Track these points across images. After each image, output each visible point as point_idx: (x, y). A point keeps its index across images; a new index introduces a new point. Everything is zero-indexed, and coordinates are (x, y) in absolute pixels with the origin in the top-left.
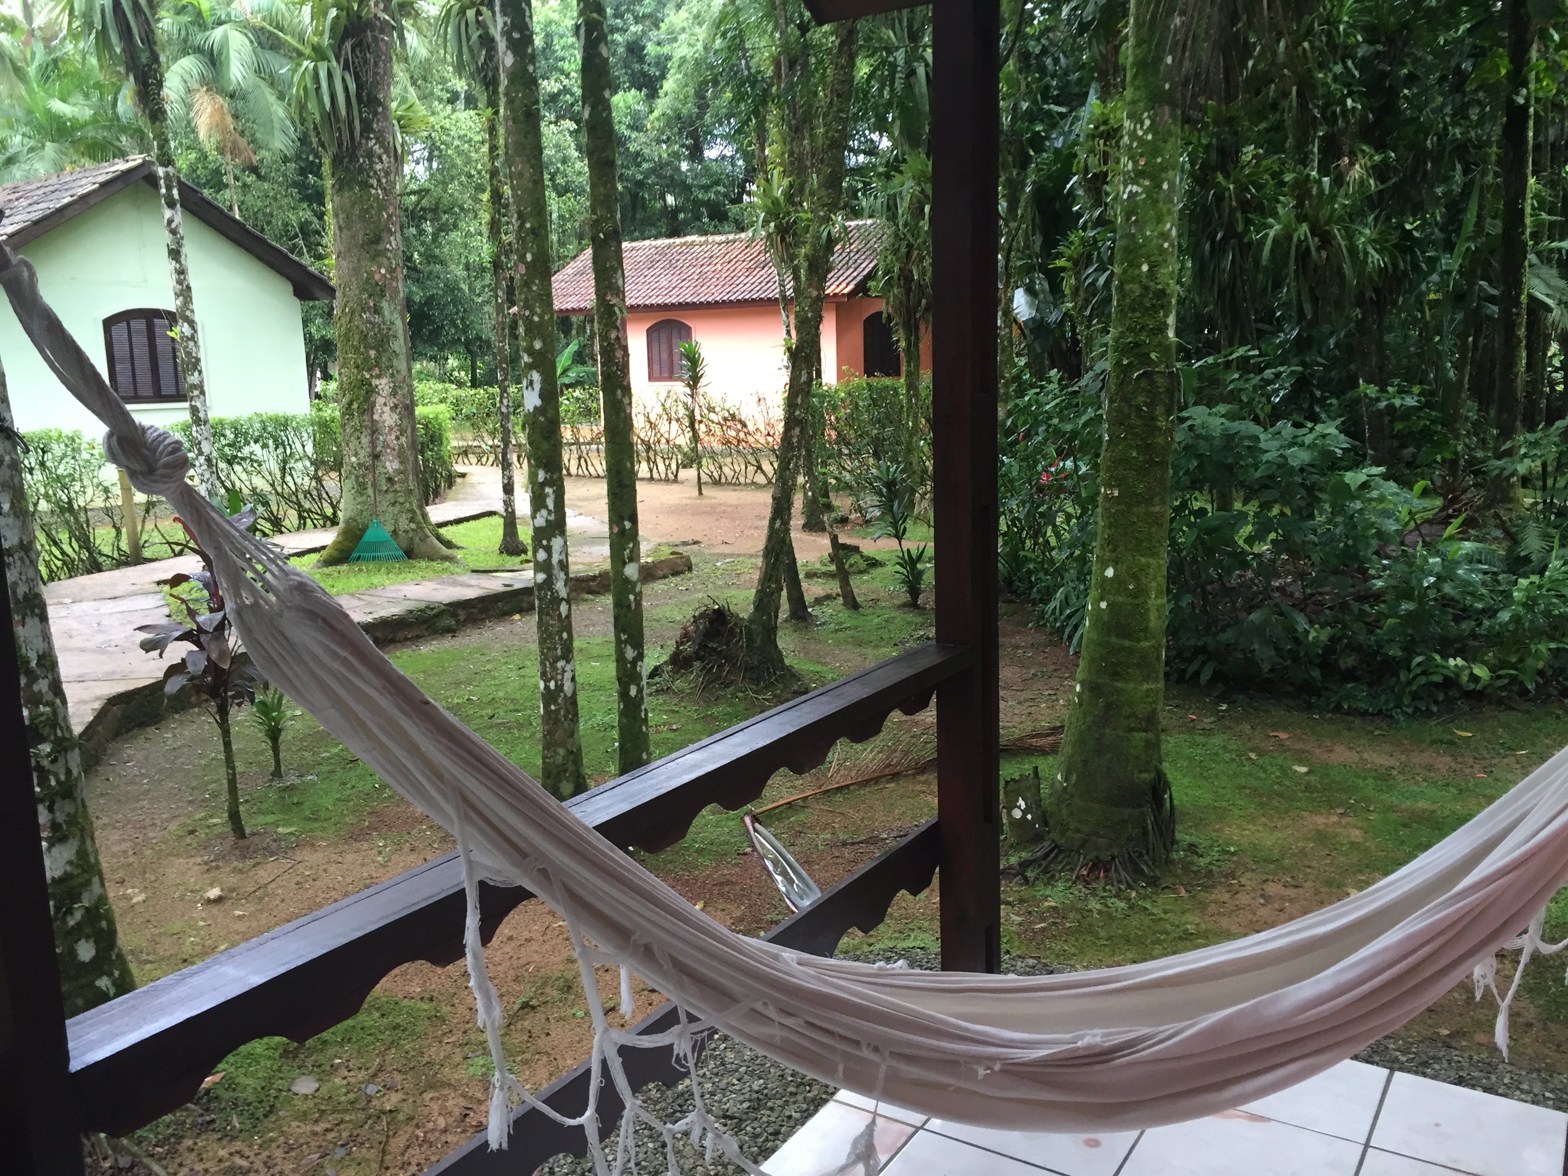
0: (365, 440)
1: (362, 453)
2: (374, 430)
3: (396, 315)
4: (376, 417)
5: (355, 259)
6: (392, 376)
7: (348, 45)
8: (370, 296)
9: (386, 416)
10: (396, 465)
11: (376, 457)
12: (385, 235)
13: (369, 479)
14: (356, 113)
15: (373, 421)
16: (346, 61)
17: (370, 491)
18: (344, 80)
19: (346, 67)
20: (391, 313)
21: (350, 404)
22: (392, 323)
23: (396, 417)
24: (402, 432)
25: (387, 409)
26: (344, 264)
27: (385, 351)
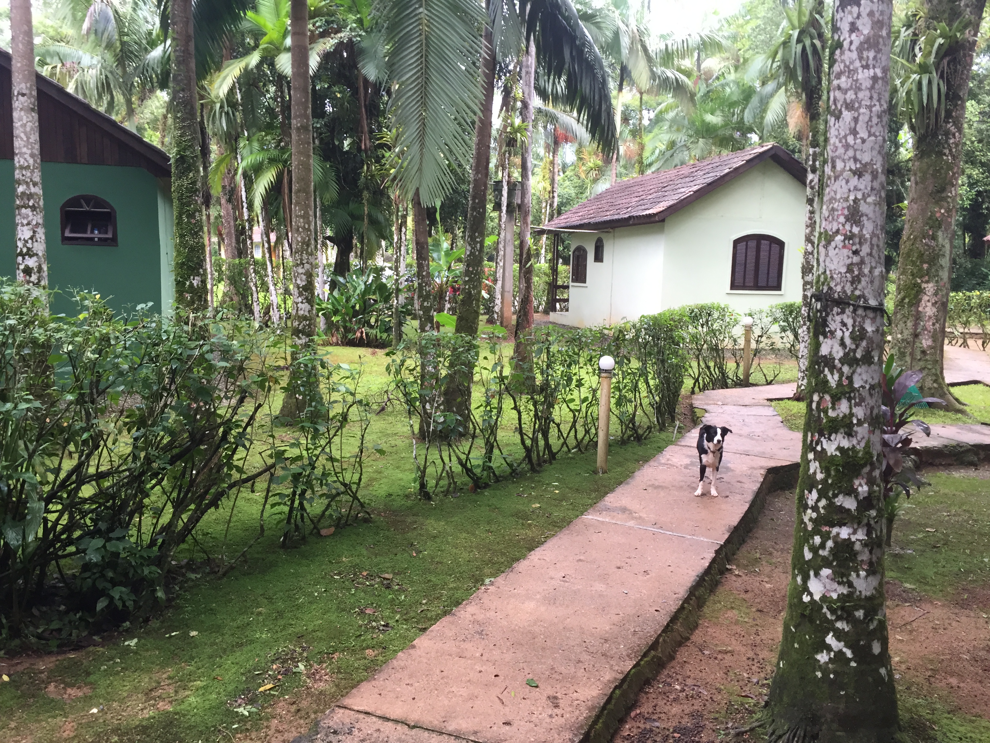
0: (910, 324)
1: (906, 332)
2: (918, 317)
3: (947, 241)
4: (920, 309)
5: (924, 203)
6: (937, 282)
7: (945, 61)
8: (930, 228)
9: (928, 309)
10: (930, 342)
11: (916, 335)
12: (948, 187)
13: (908, 350)
14: (943, 106)
15: (918, 312)
16: (942, 72)
17: (908, 359)
18: (938, 85)
19: (942, 77)
20: (944, 239)
21: (903, 299)
22: (943, 246)
23: (935, 310)
24: (937, 321)
25: (929, 304)
26: (915, 206)
27: (935, 265)
